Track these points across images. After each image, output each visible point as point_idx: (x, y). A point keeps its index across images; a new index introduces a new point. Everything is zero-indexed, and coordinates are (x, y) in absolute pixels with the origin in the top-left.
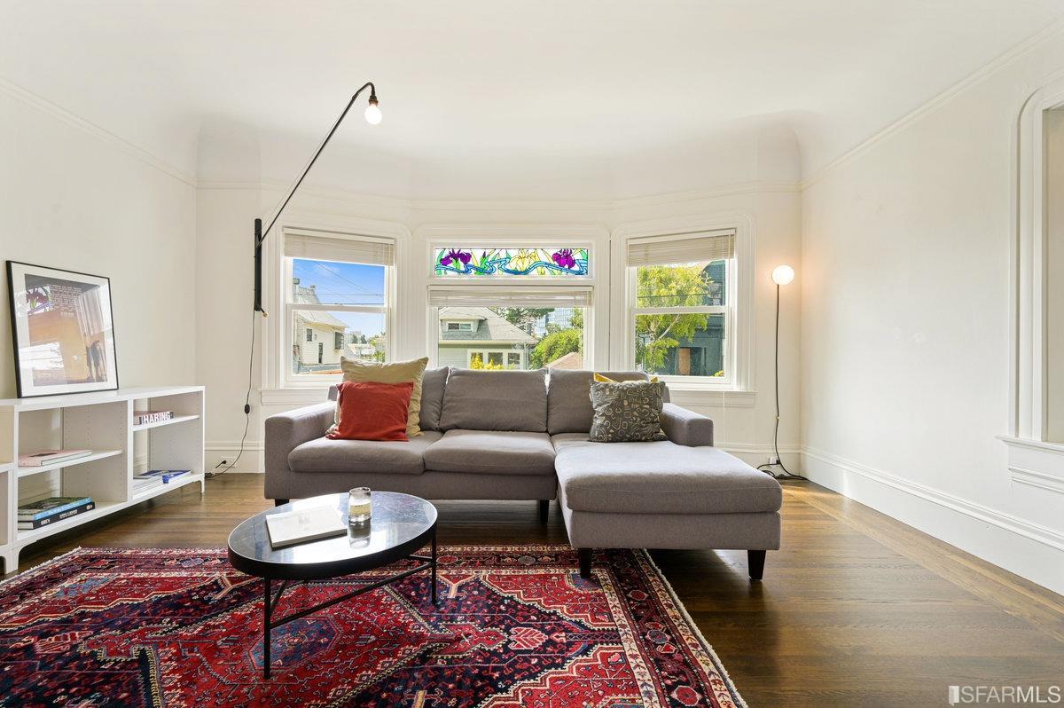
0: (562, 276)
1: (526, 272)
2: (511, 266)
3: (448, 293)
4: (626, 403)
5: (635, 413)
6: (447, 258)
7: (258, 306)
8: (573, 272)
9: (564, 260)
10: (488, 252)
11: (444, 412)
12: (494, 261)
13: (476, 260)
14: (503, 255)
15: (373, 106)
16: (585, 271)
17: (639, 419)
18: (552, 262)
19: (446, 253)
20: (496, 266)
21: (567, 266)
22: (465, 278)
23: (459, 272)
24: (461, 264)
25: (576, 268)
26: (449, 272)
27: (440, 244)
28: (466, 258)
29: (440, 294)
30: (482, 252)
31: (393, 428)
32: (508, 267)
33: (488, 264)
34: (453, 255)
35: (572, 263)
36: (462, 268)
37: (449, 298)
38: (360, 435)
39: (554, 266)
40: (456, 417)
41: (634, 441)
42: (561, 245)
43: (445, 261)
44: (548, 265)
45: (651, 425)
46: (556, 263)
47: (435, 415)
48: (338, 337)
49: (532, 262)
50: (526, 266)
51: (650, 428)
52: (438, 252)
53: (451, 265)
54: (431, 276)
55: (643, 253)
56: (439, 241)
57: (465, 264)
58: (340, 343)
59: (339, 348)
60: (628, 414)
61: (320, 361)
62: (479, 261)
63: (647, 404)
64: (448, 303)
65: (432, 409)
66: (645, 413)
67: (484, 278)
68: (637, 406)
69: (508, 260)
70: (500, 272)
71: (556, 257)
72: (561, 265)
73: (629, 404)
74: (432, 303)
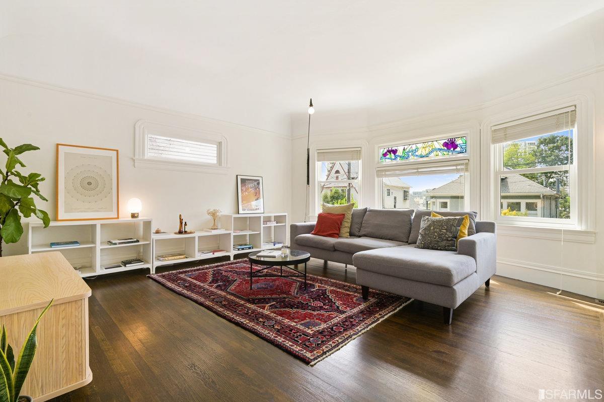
0: (450, 155)
1: (427, 156)
2: (418, 153)
3: (386, 171)
4: (432, 228)
5: (436, 234)
6: (386, 153)
7: (308, 183)
8: (456, 151)
9: (451, 145)
10: (406, 147)
11: (362, 229)
12: (409, 152)
13: (399, 153)
14: (414, 147)
15: (311, 107)
16: (464, 150)
17: (437, 237)
18: (443, 148)
19: (386, 151)
20: (410, 154)
21: (452, 149)
22: (394, 162)
23: (391, 159)
24: (392, 155)
25: (458, 149)
26: (387, 160)
27: (382, 147)
28: (395, 152)
29: (382, 172)
30: (402, 148)
31: (332, 232)
32: (417, 154)
33: (406, 153)
34: (389, 151)
35: (455, 146)
36: (393, 157)
37: (386, 173)
38: (319, 234)
39: (444, 149)
40: (365, 231)
41: (434, 249)
42: (448, 137)
43: (385, 155)
44: (440, 150)
45: (445, 242)
46: (445, 148)
47: (357, 230)
48: (406, 193)
49: (431, 149)
50: (427, 152)
51: (444, 243)
52: (382, 150)
53: (388, 156)
54: (378, 163)
55: (503, 134)
56: (382, 145)
57: (395, 155)
58: (407, 196)
59: (406, 199)
60: (432, 234)
61: (395, 207)
62: (402, 153)
63: (445, 230)
64: (386, 176)
65: (356, 226)
66: (442, 234)
67: (404, 161)
68: (438, 230)
69: (417, 150)
70: (413, 157)
71: (446, 145)
72: (449, 149)
73: (434, 229)
74: (378, 176)
